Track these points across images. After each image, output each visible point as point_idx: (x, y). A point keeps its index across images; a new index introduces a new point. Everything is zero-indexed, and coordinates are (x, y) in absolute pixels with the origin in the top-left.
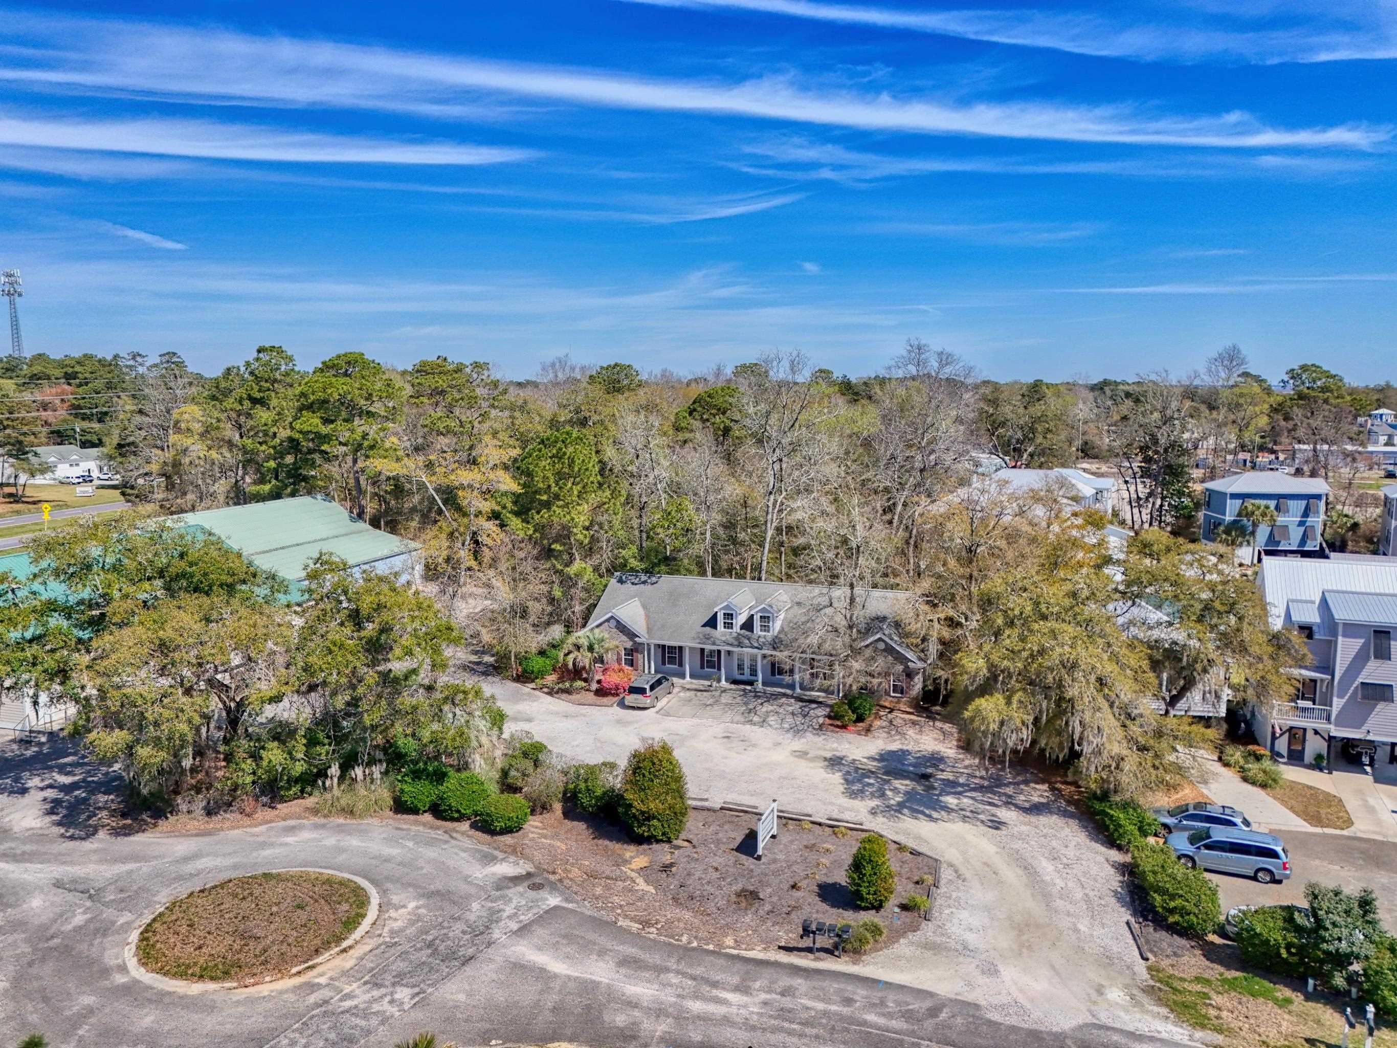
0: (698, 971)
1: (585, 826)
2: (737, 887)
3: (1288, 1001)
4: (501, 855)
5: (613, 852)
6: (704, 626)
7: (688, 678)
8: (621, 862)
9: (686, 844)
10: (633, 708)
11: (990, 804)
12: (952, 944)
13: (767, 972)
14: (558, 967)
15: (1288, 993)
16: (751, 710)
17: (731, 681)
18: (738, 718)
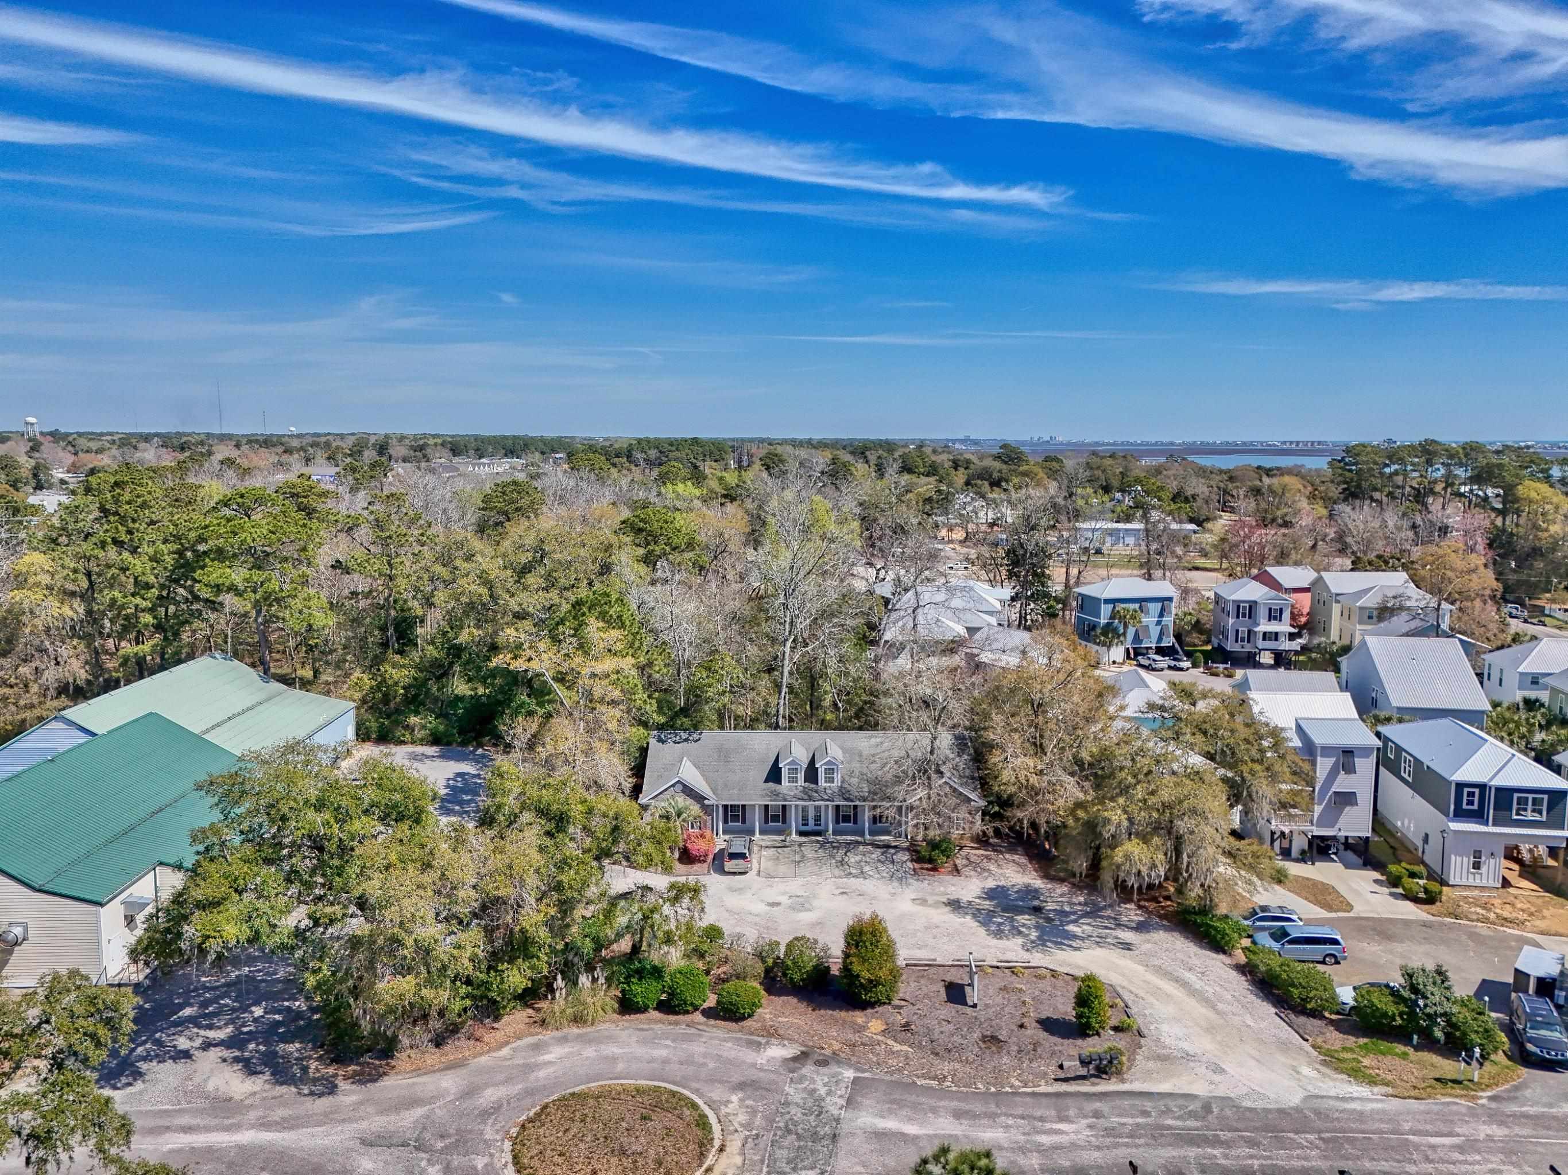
0: (1020, 1111)
1: (795, 1000)
2: (976, 1035)
3: (1405, 1054)
4: (763, 1041)
5: (844, 1021)
6: (766, 781)
7: (758, 835)
8: (860, 1029)
9: (903, 1003)
10: (734, 874)
11: (1106, 928)
12: (1175, 1053)
13: (1069, 1101)
14: (911, 1129)
15: (1400, 1048)
16: (842, 862)
17: (801, 834)
18: (837, 872)
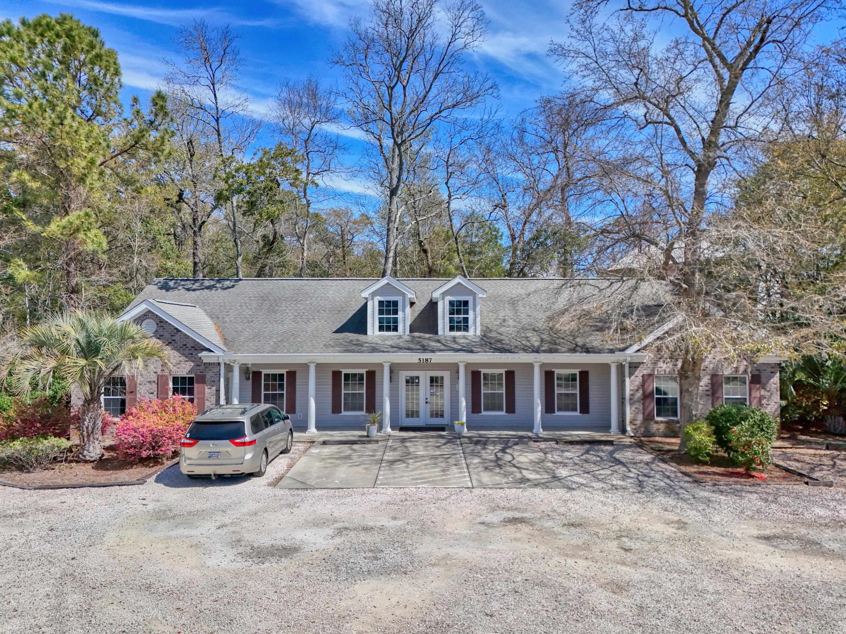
6: (338, 331)
7: (312, 430)
16: (498, 463)
17: (403, 429)
18: (486, 477)
